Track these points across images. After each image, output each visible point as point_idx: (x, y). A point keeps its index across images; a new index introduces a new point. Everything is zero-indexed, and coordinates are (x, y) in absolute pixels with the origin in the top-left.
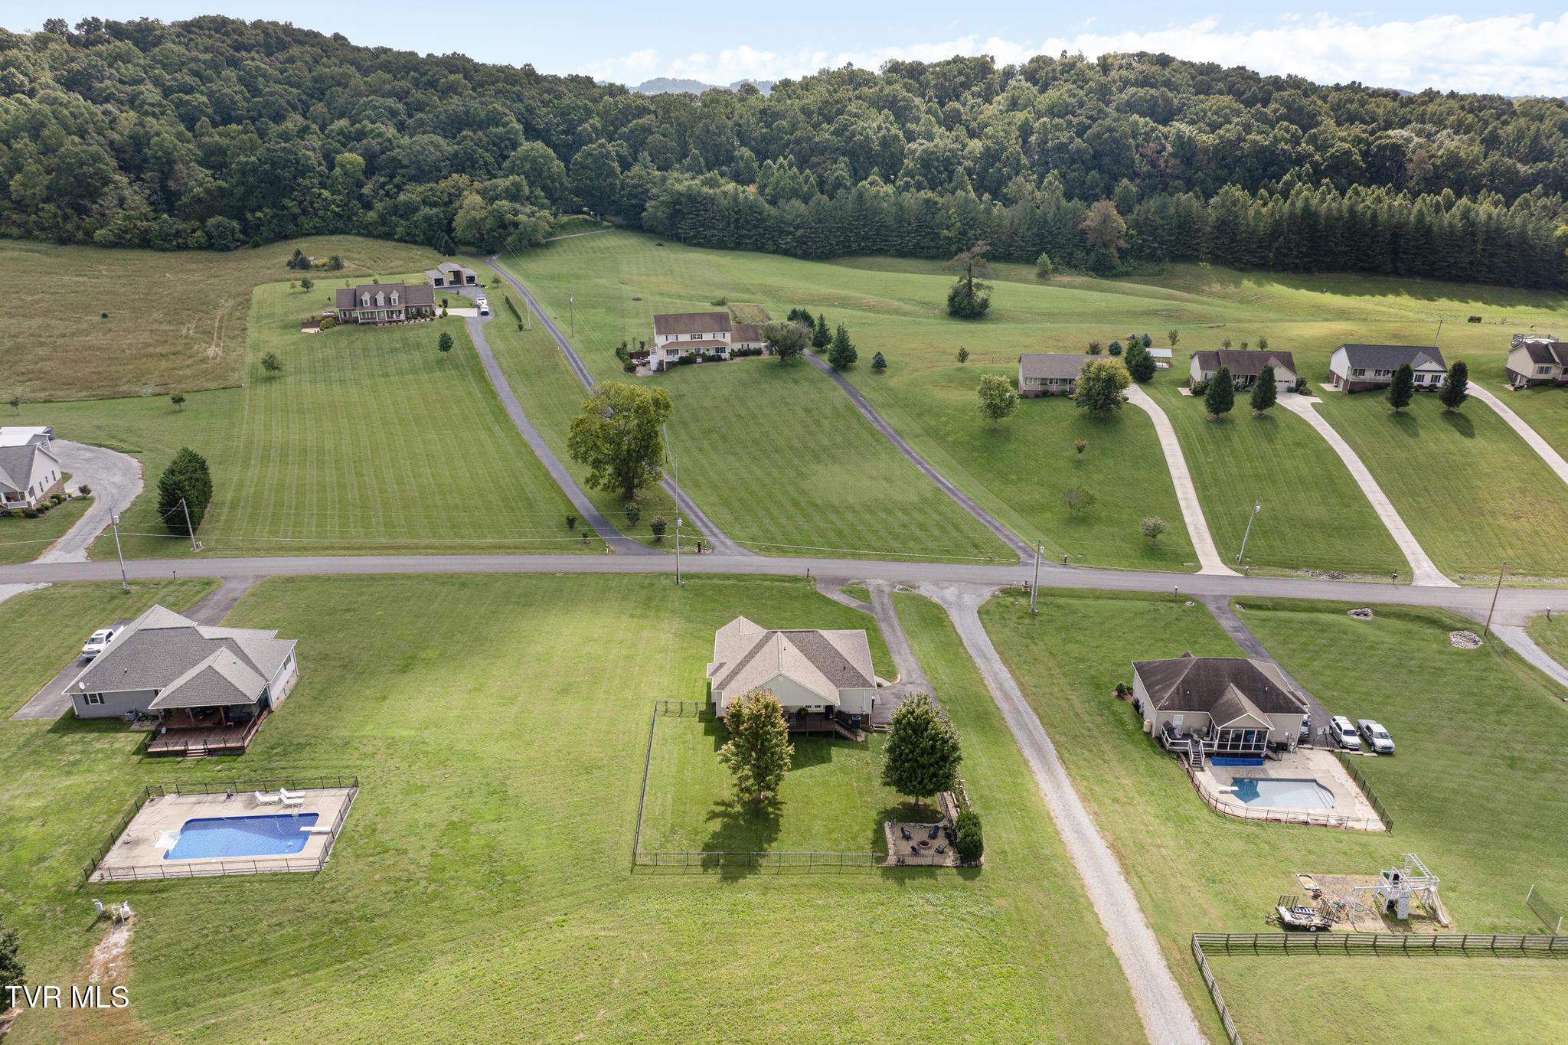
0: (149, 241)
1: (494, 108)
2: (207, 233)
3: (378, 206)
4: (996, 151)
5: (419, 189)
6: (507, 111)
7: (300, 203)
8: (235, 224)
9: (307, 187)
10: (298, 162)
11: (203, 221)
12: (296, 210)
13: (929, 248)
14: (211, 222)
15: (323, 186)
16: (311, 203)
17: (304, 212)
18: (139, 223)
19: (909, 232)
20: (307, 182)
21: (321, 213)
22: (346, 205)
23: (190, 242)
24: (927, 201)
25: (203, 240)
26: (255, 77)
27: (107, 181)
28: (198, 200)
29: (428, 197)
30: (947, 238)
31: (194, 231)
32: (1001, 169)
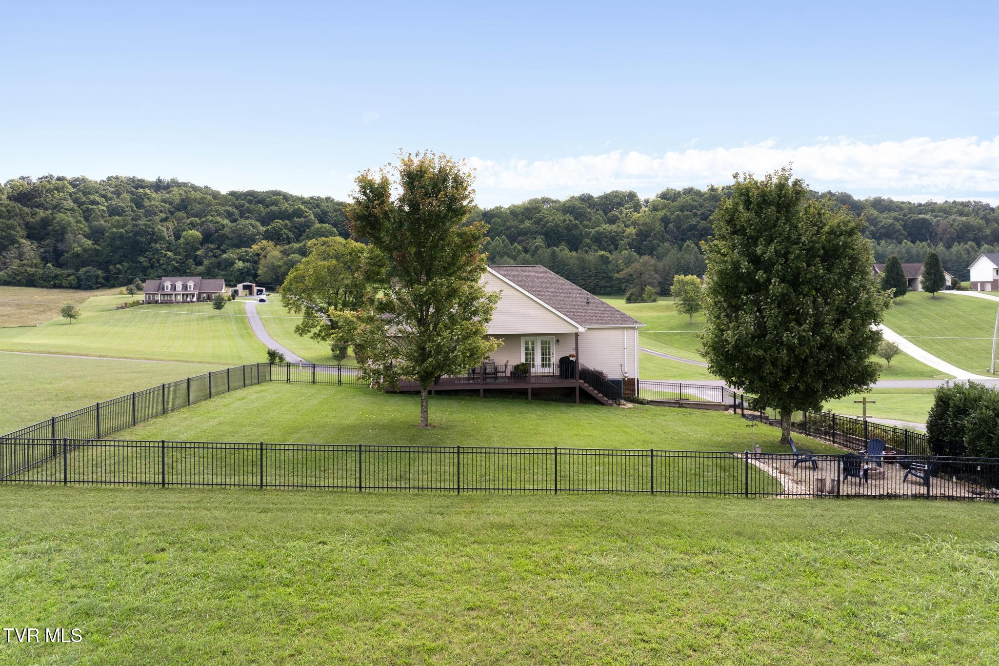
0: (33, 281)
1: (299, 207)
2: (78, 278)
3: (206, 262)
4: (647, 231)
5: (237, 251)
6: (307, 210)
7: (150, 260)
8: (100, 273)
9: (157, 249)
10: (154, 234)
11: (77, 270)
12: (146, 264)
13: (605, 287)
14: (82, 271)
15: (169, 250)
16: (158, 260)
17: (152, 267)
18: (29, 269)
19: (590, 277)
20: (158, 246)
21: (164, 267)
22: (183, 263)
23: (64, 283)
24: (602, 256)
25: (74, 282)
26: (143, 199)
27: (13, 241)
28: (77, 255)
29: (243, 256)
30: (617, 279)
31: (69, 276)
32: (651, 242)
